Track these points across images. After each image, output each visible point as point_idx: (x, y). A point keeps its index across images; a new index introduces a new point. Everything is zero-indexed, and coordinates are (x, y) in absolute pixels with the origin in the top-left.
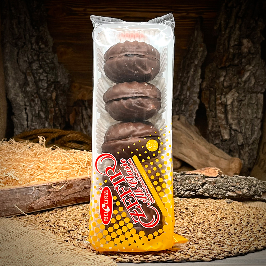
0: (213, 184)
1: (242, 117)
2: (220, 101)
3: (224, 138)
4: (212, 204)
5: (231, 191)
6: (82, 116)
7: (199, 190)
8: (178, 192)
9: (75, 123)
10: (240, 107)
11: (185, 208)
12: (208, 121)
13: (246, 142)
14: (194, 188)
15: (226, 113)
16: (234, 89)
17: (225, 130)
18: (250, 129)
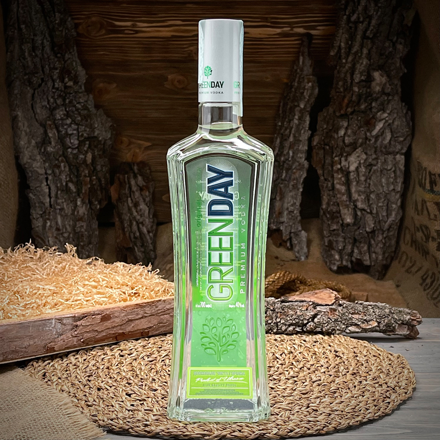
1: (373, 190)
2: (339, 166)
3: (345, 222)
6: (130, 188)
9: (119, 199)
10: (370, 175)
12: (321, 195)
13: (379, 228)
15: (348, 183)
16: (360, 148)
17: (347, 209)
18: (384, 208)
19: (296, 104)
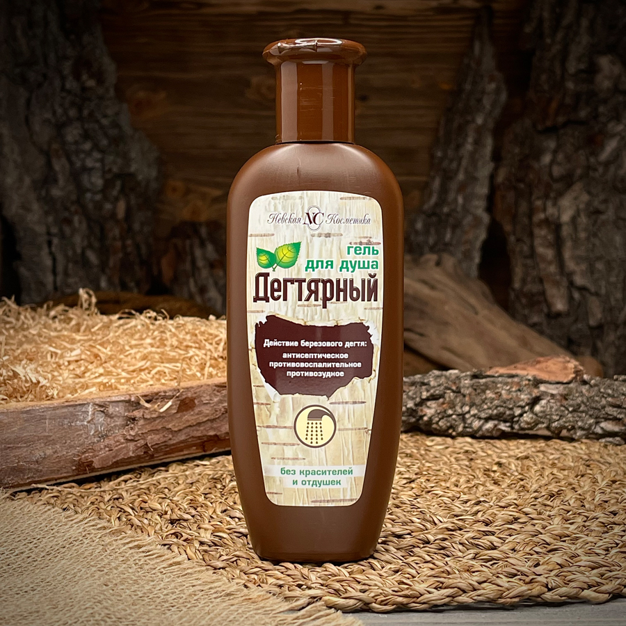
0: (560, 401)
1: (599, 255)
2: (542, 216)
3: (554, 309)
4: (567, 451)
5: (610, 419)
6: (194, 261)
7: (521, 419)
8: (465, 423)
9: (175, 279)
10: (595, 229)
11: (494, 462)
12: (512, 266)
14: (508, 412)
15: (558, 244)
16: (579, 183)
17: (556, 288)
18: (619, 285)
19: (469, 118)
